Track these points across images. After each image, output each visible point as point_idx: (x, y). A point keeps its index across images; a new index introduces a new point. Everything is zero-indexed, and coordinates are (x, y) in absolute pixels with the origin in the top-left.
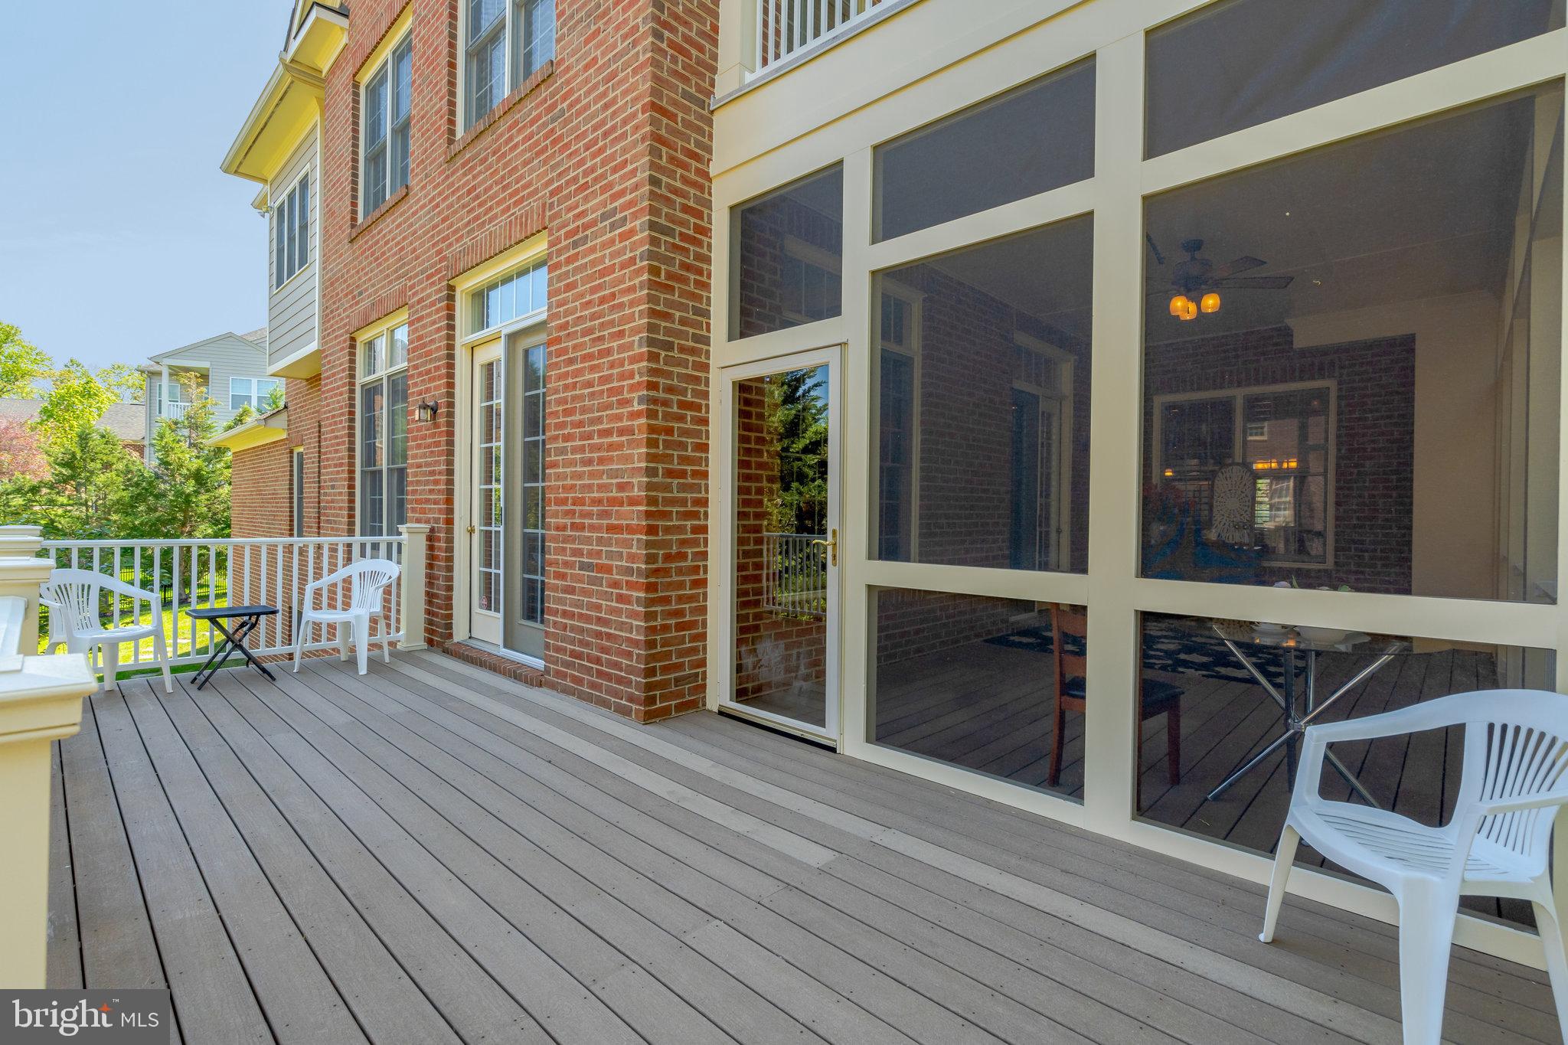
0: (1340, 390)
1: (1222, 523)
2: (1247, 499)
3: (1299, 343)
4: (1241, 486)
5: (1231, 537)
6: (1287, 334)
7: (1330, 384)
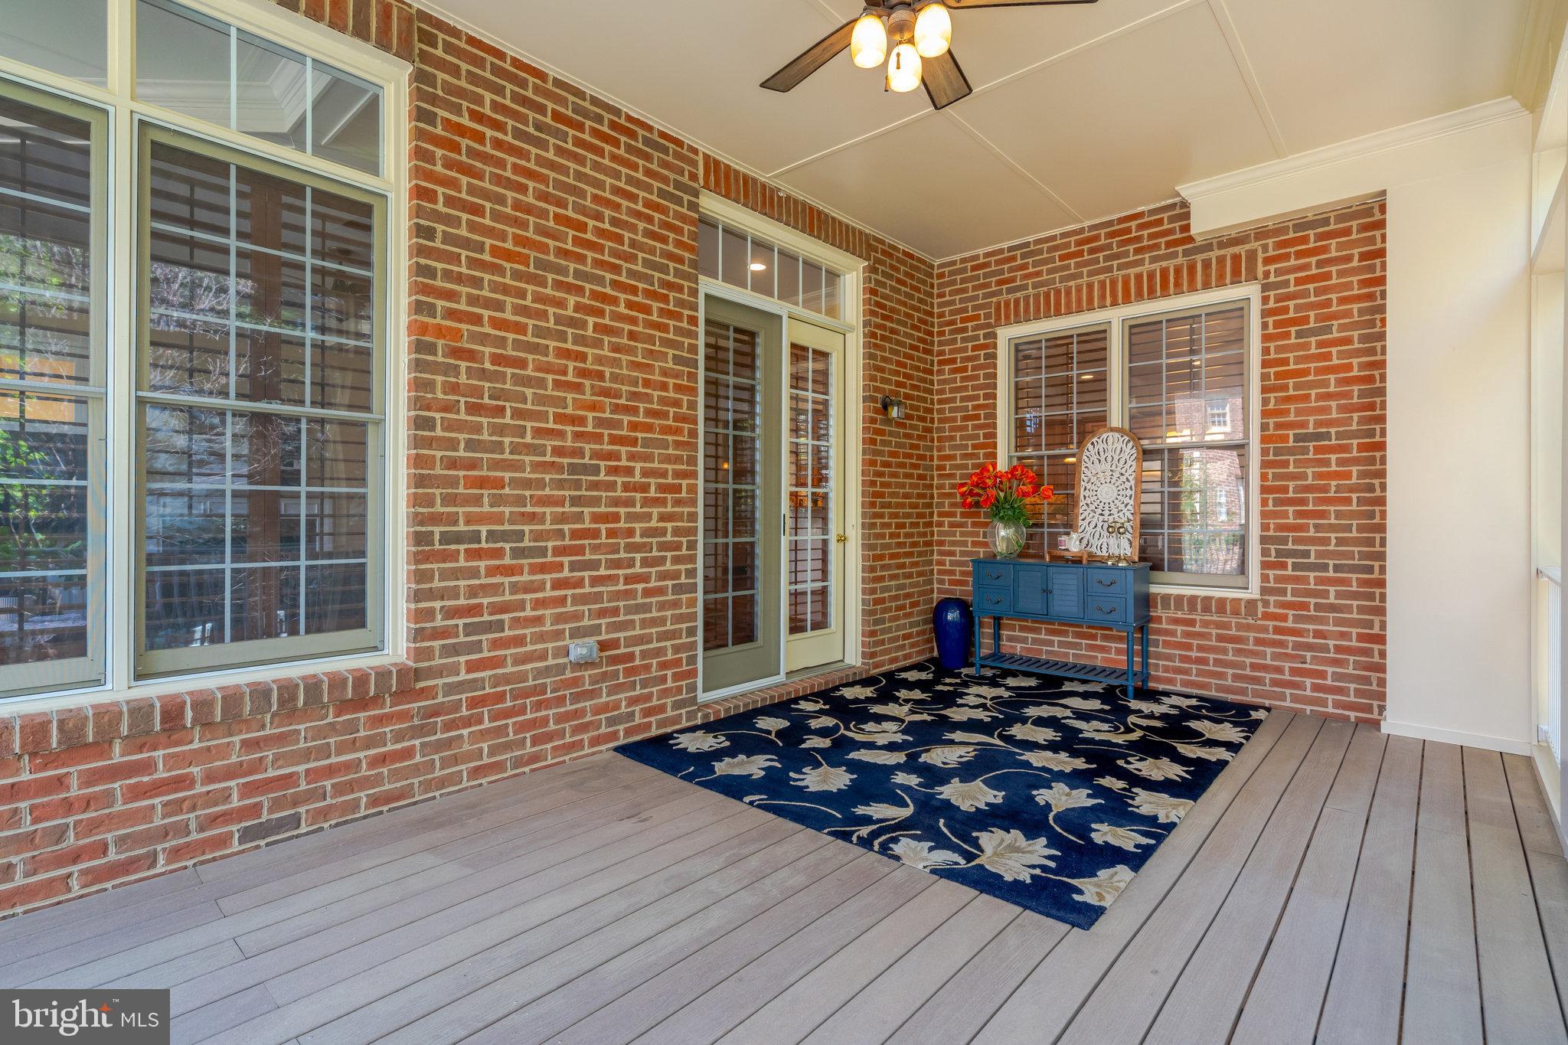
0: (1265, 300)
1: (1093, 525)
2: (1128, 485)
3: (1199, 226)
4: (1121, 465)
5: (1104, 547)
6: (1182, 211)
7: (1249, 292)
